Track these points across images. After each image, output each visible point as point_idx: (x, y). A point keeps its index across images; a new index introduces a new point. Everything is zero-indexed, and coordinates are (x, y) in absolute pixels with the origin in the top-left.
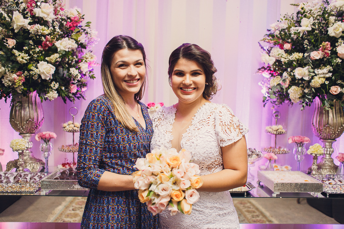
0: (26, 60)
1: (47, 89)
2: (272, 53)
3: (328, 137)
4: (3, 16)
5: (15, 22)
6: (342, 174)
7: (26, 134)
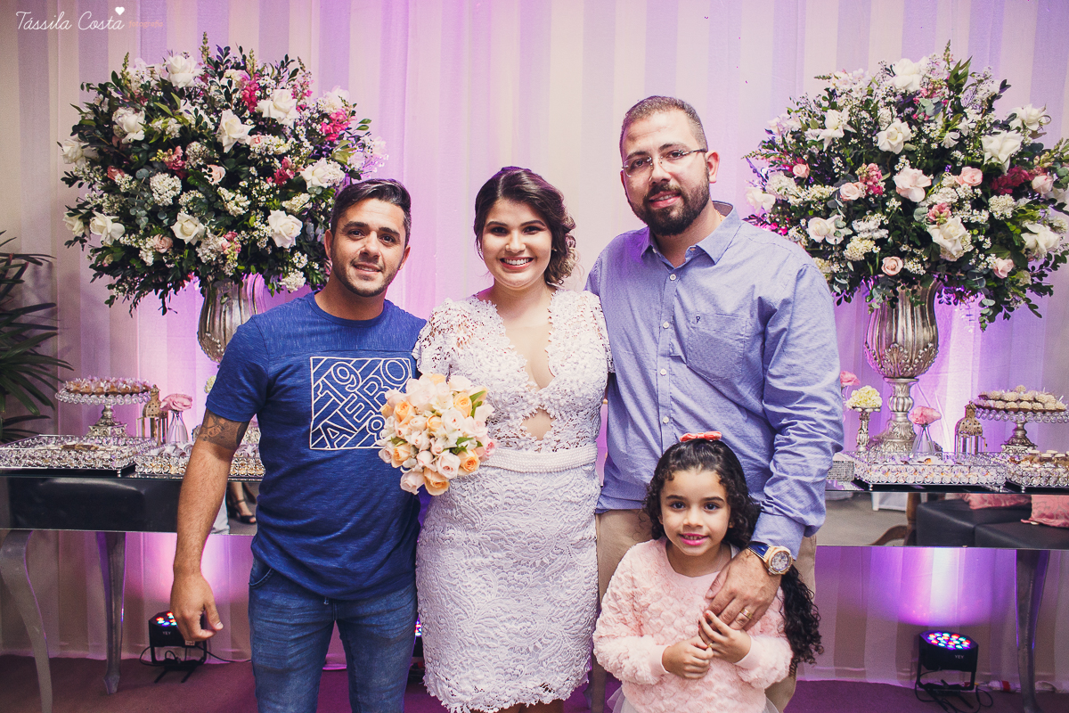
1: (283, 269)
2: (769, 185)
3: (897, 372)
4: (203, 120)
5: (225, 132)
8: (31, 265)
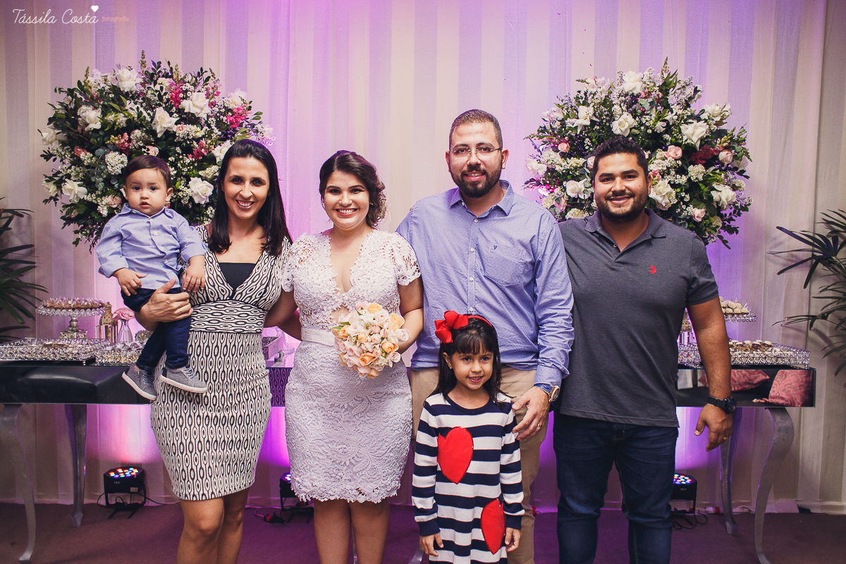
2: (543, 158)
4: (143, 115)
5: (159, 123)
8: (15, 218)
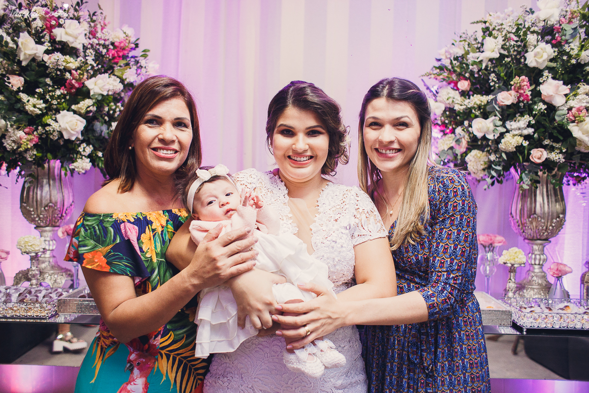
0: (40, 110)
1: (74, 156)
2: (440, 96)
3: (535, 235)
4: (5, 40)
5: (22, 49)
6: (558, 298)
7: (45, 227)
